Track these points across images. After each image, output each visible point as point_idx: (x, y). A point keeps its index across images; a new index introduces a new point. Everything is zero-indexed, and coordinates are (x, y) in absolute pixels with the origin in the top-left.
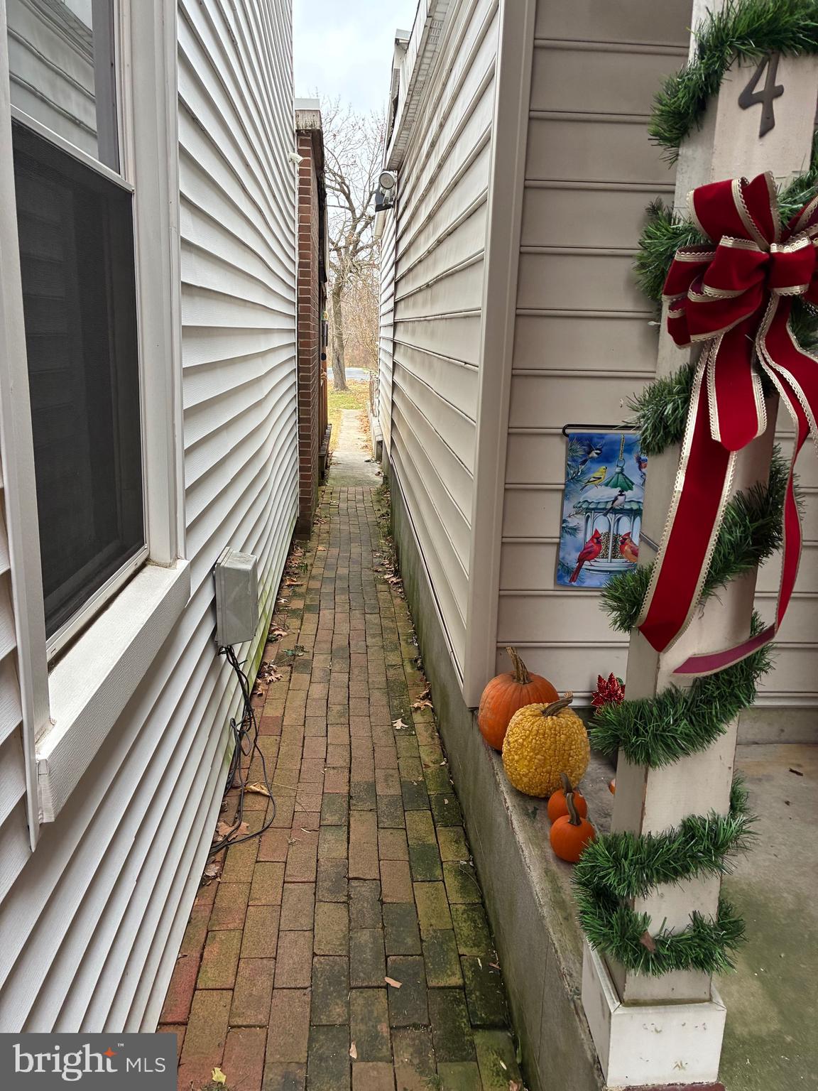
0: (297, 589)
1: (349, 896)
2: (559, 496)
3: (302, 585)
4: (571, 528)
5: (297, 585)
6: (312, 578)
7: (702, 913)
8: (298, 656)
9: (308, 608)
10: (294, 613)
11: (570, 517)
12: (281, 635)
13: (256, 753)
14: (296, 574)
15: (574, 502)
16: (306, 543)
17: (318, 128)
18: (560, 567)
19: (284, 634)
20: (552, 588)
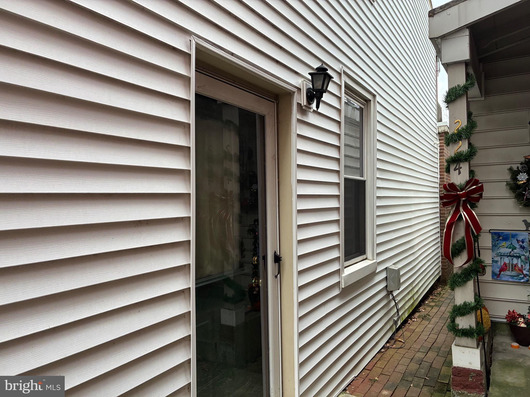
0: (434, 300)
1: (421, 363)
2: (491, 251)
3: (437, 299)
4: (495, 261)
5: (434, 299)
6: (442, 297)
7: (472, 325)
8: (426, 317)
9: (436, 305)
10: (430, 306)
11: (494, 257)
12: (422, 311)
13: (403, 334)
14: (436, 295)
15: (496, 253)
16: (444, 287)
17: (446, 131)
18: (493, 273)
19: (423, 310)
20: (491, 280)
